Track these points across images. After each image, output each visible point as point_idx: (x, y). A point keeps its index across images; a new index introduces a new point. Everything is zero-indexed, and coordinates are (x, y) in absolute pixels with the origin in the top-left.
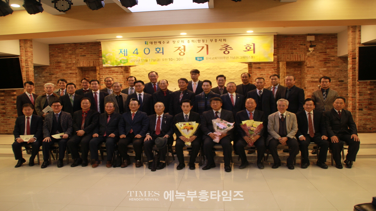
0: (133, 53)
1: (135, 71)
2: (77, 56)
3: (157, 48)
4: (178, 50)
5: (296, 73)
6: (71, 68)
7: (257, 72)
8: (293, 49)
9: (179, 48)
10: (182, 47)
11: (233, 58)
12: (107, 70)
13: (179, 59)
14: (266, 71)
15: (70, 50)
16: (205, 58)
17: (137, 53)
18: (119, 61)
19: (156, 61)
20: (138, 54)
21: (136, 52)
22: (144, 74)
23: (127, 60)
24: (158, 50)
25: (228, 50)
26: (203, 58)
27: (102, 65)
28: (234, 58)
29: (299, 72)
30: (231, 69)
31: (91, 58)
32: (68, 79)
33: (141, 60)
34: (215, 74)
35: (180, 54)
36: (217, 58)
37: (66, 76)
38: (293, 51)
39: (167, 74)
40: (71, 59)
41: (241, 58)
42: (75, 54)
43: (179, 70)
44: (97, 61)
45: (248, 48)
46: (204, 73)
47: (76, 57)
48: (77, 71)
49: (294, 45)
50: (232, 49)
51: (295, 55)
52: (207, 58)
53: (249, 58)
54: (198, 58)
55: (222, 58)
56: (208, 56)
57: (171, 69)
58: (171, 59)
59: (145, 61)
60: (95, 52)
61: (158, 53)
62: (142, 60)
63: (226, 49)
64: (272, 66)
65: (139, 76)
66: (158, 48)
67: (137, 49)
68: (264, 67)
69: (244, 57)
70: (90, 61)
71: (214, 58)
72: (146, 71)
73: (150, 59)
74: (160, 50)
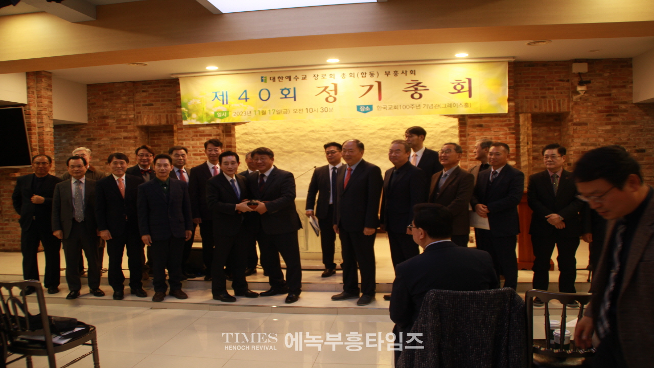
0: (239, 99)
1: (246, 134)
2: (137, 106)
3: (283, 88)
4: (324, 92)
5: (550, 135)
6: (127, 127)
7: (477, 133)
8: (545, 89)
9: (326, 88)
10: (332, 87)
11: (428, 107)
12: (191, 131)
13: (326, 109)
14: (492, 132)
15: (125, 95)
16: (374, 107)
17: (246, 99)
18: (212, 113)
19: (283, 113)
20: (248, 100)
21: (244, 96)
22: (262, 139)
23: (228, 112)
24: (286, 92)
25: (419, 92)
26: (371, 107)
27: (182, 121)
28: (431, 107)
29: (556, 134)
31: (162, 109)
32: (121, 148)
33: (253, 113)
35: (327, 100)
36: (399, 108)
37: (117, 143)
38: (545, 93)
39: (304, 138)
40: (126, 110)
41: (444, 106)
42: (134, 102)
43: (328, 132)
44: (173, 114)
45: (459, 87)
46: (374, 136)
47: (135, 108)
48: (137, 134)
49: (547, 82)
50: (428, 90)
51: (550, 101)
52: (378, 107)
53: (461, 106)
54: (361, 107)
55: (408, 107)
56: (381, 103)
57: (313, 129)
58: (310, 110)
59: (261, 113)
60: (170, 98)
61: (286, 97)
62: (255, 111)
63: (416, 89)
64: (505, 121)
66: (285, 89)
67: (245, 91)
68: (490, 124)
69: (450, 105)
70: (162, 114)
71: (393, 108)
72: (267, 133)
73: (270, 110)
74: (289, 92)
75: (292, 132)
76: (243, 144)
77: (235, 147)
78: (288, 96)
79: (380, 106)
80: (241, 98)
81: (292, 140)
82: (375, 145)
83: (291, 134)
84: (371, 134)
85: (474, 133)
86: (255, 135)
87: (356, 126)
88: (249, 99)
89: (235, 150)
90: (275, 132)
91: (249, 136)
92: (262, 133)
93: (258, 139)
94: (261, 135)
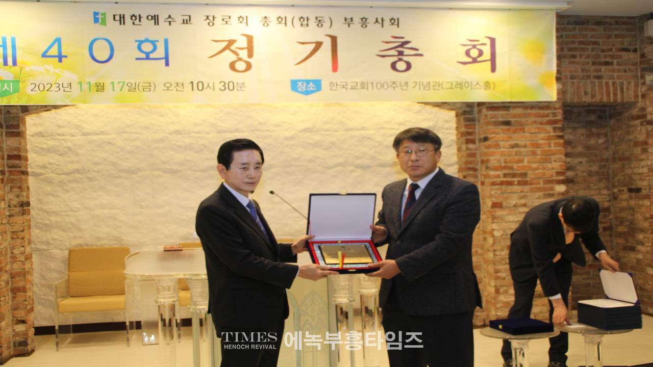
0: (44, 55)
3: (143, 39)
4: (227, 51)
5: (592, 142)
7: (501, 135)
8: (600, 64)
9: (231, 42)
10: (242, 42)
11: (422, 87)
13: (231, 84)
14: (527, 135)
16: (325, 84)
17: (60, 58)
19: (141, 89)
20: (63, 59)
21: (54, 51)
22: (74, 145)
24: (147, 47)
25: (405, 58)
26: (318, 84)
28: (426, 87)
29: (601, 141)
30: (383, 131)
33: (75, 86)
34: (330, 147)
35: (232, 66)
36: (370, 86)
38: (600, 70)
39: (161, 145)
41: (449, 85)
43: (208, 133)
45: (474, 53)
46: (292, 143)
49: (603, 51)
50: (421, 55)
51: (607, 84)
52: (331, 84)
53: (477, 86)
54: (300, 84)
56: (337, 77)
57: (178, 127)
58: (199, 86)
59: (94, 89)
61: (148, 58)
62: (80, 83)
63: (401, 53)
64: (547, 116)
65: (55, 152)
66: (147, 40)
67: (58, 41)
68: (523, 120)
69: (460, 85)
71: (359, 86)
72: (84, 134)
73: (113, 83)
74: (155, 49)
75: (136, 133)
77: (27, 159)
78: (151, 56)
79: (335, 82)
80: (48, 54)
81: (137, 147)
82: (294, 159)
83: (135, 136)
84: (287, 138)
85: (497, 136)
86: (61, 138)
87: (261, 124)
88: (66, 57)
89: (26, 165)
90: (103, 133)
91: (48, 140)
92: (75, 135)
93: (66, 145)
94: (73, 138)
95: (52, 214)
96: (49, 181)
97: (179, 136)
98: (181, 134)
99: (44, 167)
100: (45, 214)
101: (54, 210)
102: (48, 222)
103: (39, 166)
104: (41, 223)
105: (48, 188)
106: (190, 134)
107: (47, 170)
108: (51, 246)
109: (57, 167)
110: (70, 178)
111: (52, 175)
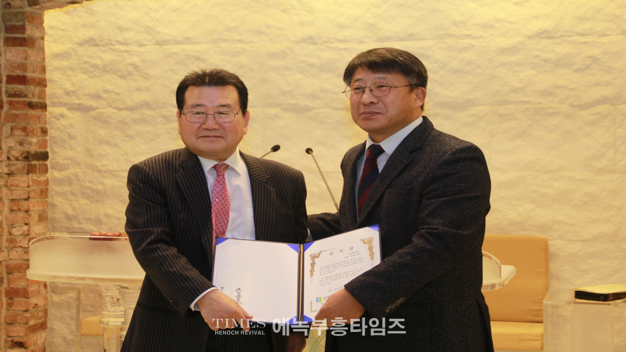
1: (91, 42)
22: (144, 61)
34: (588, 67)
39: (281, 63)
46: (513, 59)
57: (310, 31)
65: (114, 72)
72: (159, 43)
75: (241, 41)
76: (85, 77)
77: (42, 83)
82: (514, 90)
83: (240, 46)
84: (504, 51)
86: (123, 48)
89: (42, 95)
90: (188, 40)
91: (104, 51)
92: (145, 43)
93: (130, 61)
94: (142, 49)
95: (106, 175)
96: (104, 121)
97: (313, 47)
98: (315, 43)
99: (97, 97)
100: (96, 174)
101: (110, 168)
102: (100, 187)
103: (89, 95)
104: (89, 188)
105: (102, 132)
106: (331, 43)
107: (101, 102)
108: (103, 227)
109: (116, 97)
110: (136, 115)
111: (109, 111)
